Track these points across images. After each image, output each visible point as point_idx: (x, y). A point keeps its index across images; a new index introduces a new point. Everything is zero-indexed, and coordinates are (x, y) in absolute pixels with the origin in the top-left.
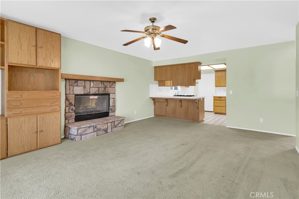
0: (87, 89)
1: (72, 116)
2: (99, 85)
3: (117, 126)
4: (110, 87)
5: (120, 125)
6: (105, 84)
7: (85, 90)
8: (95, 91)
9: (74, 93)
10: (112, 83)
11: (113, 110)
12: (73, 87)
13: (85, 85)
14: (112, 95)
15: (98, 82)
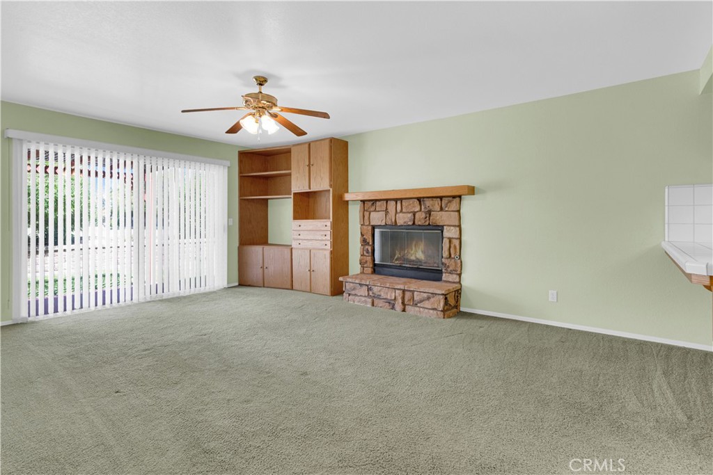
0: (390, 216)
1: (366, 262)
2: (414, 207)
3: (419, 305)
4: (442, 209)
5: (427, 304)
6: (428, 203)
7: (387, 218)
8: (406, 220)
9: (372, 224)
10: (446, 199)
11: (451, 268)
12: (370, 214)
13: (387, 209)
14: (448, 231)
15: (411, 201)
